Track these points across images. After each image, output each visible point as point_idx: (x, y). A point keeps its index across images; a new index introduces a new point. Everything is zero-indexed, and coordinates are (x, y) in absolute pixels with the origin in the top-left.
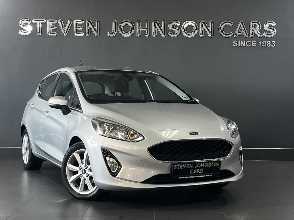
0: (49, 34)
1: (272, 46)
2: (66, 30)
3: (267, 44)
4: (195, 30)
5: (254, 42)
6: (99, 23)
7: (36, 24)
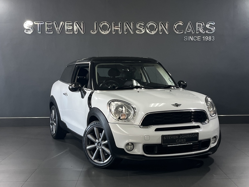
0: (47, 33)
1: (212, 40)
2: (59, 29)
3: (208, 38)
4: (156, 28)
5: (199, 37)
6: (84, 24)
7: (37, 25)
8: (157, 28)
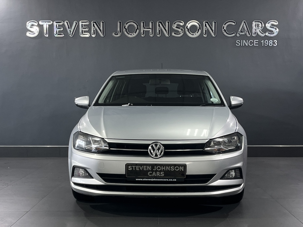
0: (56, 36)
1: (274, 45)
2: (72, 31)
3: (269, 43)
5: (256, 42)
6: (104, 23)
7: (43, 25)
8: (200, 28)
